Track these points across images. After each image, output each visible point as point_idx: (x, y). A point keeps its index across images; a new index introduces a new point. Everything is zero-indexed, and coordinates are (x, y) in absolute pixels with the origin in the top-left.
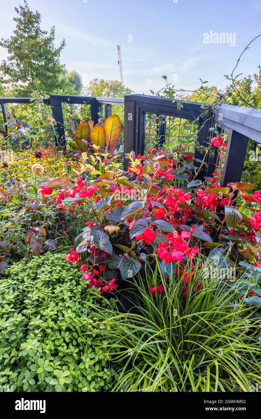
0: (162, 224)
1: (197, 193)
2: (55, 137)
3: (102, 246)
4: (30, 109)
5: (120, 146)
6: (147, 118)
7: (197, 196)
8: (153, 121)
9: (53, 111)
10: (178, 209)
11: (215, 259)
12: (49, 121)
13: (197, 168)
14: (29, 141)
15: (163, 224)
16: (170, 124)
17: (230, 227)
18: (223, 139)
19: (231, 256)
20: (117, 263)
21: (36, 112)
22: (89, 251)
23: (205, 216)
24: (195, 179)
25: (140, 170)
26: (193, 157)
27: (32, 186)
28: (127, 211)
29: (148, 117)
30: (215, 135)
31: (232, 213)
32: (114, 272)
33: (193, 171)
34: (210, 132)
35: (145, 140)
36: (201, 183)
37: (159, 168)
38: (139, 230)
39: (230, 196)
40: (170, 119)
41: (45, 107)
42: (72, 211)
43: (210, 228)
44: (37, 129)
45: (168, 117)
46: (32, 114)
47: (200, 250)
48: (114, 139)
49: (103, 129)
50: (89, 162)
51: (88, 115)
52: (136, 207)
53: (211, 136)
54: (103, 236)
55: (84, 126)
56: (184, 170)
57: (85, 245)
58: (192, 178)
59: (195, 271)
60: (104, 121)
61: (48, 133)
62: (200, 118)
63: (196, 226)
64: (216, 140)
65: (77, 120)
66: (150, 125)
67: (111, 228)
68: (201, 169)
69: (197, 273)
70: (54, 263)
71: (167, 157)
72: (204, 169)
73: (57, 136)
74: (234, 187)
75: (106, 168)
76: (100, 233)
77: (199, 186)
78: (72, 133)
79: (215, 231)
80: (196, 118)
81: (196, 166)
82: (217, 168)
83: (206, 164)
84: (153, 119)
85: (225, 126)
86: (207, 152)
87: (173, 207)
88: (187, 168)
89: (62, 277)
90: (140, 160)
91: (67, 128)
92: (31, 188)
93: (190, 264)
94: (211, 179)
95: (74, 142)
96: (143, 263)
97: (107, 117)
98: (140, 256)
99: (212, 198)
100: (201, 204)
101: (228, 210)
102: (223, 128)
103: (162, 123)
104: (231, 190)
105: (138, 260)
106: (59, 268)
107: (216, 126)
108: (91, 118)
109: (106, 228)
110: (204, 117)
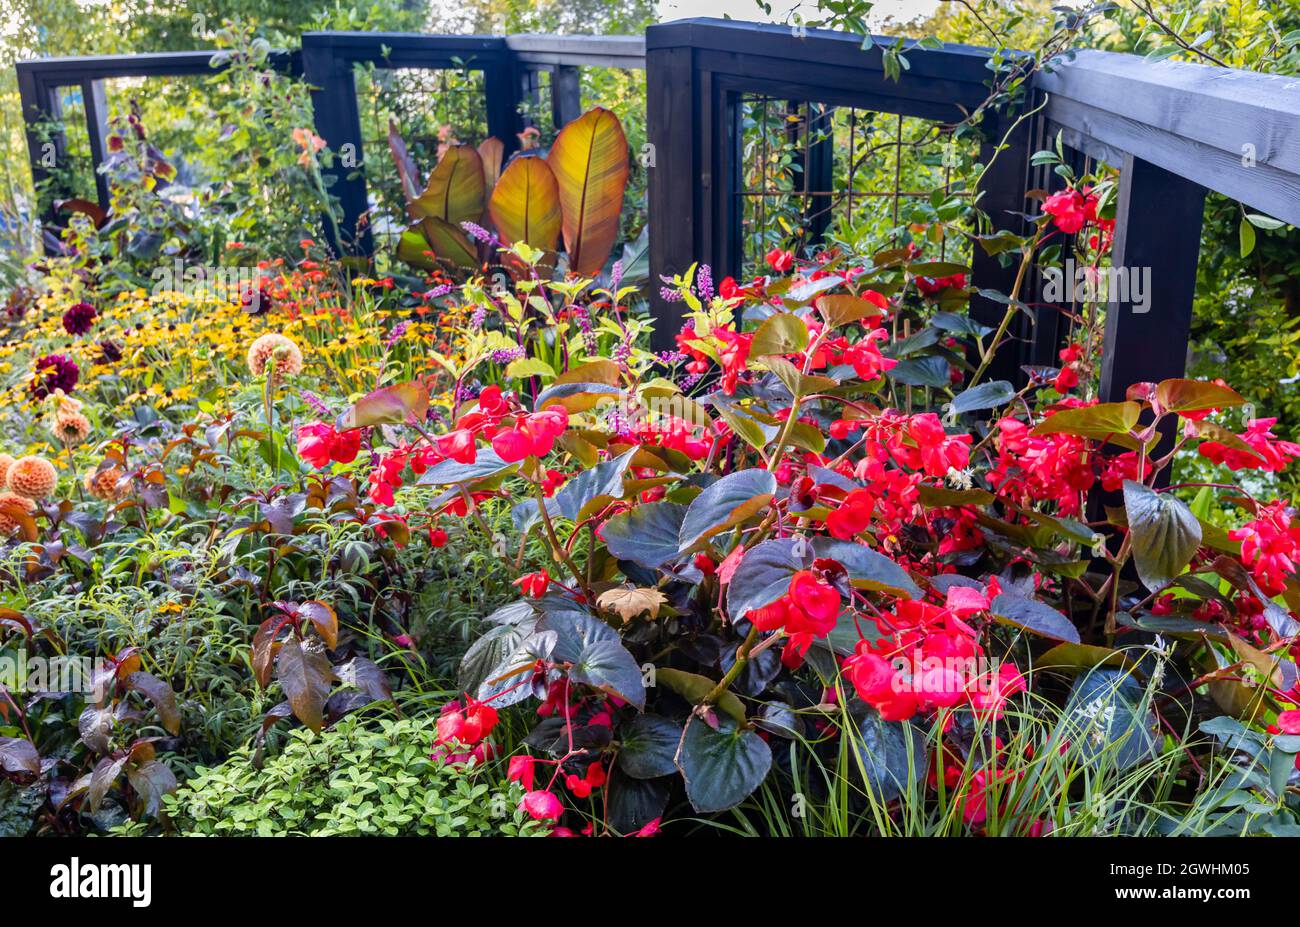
0: (857, 560)
1: (997, 440)
2: (326, 218)
3: (598, 672)
4: (198, 98)
5: (627, 248)
6: (749, 122)
7: (994, 454)
8: (775, 131)
9: (314, 104)
10: (916, 510)
11: (1093, 716)
12: (299, 150)
13: (986, 330)
14: (204, 244)
15: (863, 560)
16: (856, 145)
17: (1152, 578)
18: (1096, 200)
19: (1168, 701)
20: (661, 750)
21: (239, 113)
22: (543, 695)
23: (1037, 540)
24: (983, 379)
25: (736, 348)
26: (963, 283)
27: (254, 436)
28: (703, 514)
29: (755, 116)
30: (1058, 184)
31: (1157, 516)
32: (649, 796)
33: (969, 344)
34: (1037, 173)
35: (741, 217)
36: (1011, 394)
37: (827, 327)
38: (765, 585)
39: (1141, 441)
40: (853, 120)
41: (281, 87)
42: (436, 539)
43: (1064, 594)
44: (243, 188)
45: (841, 113)
46: (218, 122)
47: (1027, 677)
48: (598, 217)
49: (548, 173)
50: (495, 321)
51: (471, 117)
52: (739, 494)
53: (1041, 186)
54: (593, 634)
55: (461, 165)
56: (929, 340)
57: (520, 670)
58: (969, 376)
59: (1012, 769)
60: (550, 141)
61: (291, 203)
62: (988, 113)
63: (1001, 580)
64: (1064, 203)
65: (423, 141)
66: (763, 149)
67: (626, 598)
68: (1005, 335)
69: (1020, 776)
70: (384, 761)
71: (849, 287)
72: (1018, 333)
73: (336, 217)
74: (1159, 399)
75: (577, 343)
76: (580, 621)
77: (1001, 408)
78: (402, 201)
79: (1088, 607)
80: (971, 113)
81: (983, 323)
82: (1078, 326)
83: (1027, 311)
84: (773, 121)
85: (1100, 143)
86: (1027, 257)
87: (892, 497)
88: (941, 333)
89: (424, 820)
90: (734, 300)
91: (376, 179)
92: (246, 442)
93: (987, 739)
94: (1054, 375)
95: (416, 239)
96: (778, 742)
97: (559, 122)
98: (762, 714)
99: (1066, 456)
100: (1015, 491)
101: (1139, 502)
102: (1089, 152)
103: (815, 139)
104: (1146, 418)
105: (759, 731)
106: (406, 780)
107: (1059, 143)
108: (484, 128)
109: (606, 599)
110: (1005, 107)
